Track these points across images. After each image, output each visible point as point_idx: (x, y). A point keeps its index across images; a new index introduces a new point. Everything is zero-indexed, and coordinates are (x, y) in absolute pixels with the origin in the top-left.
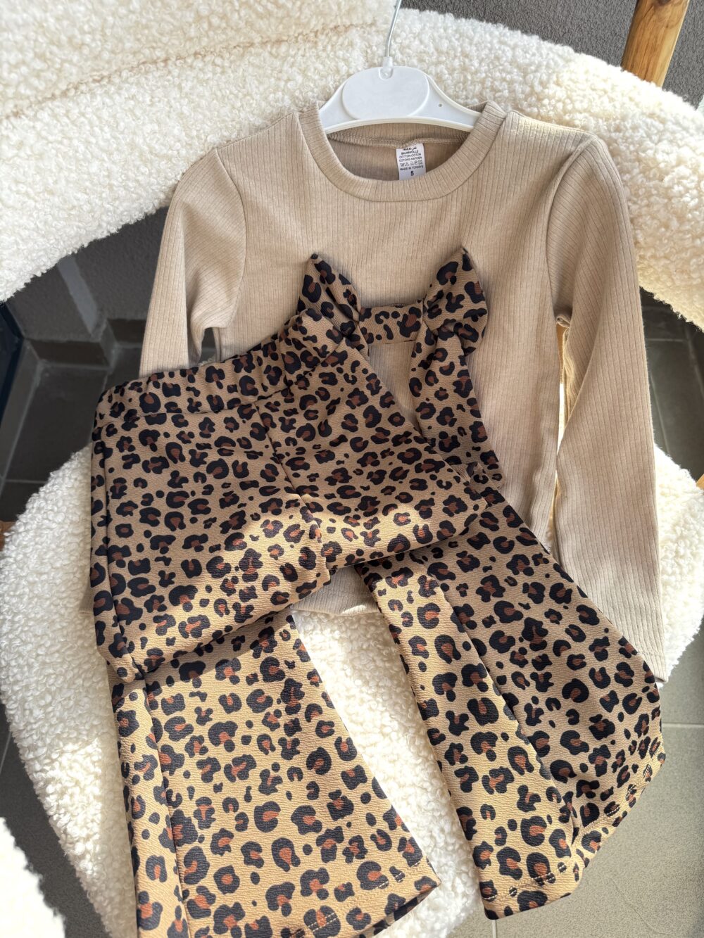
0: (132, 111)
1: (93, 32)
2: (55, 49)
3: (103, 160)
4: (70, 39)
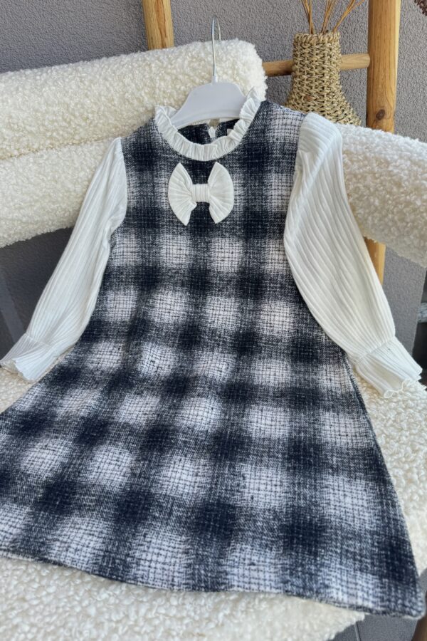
1: (93, 112)
2: (72, 118)
4: (81, 115)
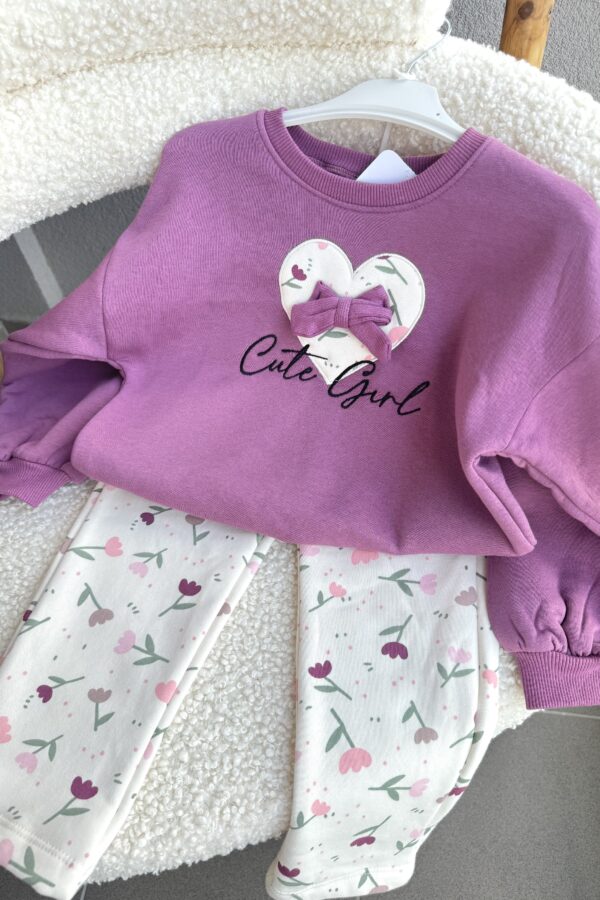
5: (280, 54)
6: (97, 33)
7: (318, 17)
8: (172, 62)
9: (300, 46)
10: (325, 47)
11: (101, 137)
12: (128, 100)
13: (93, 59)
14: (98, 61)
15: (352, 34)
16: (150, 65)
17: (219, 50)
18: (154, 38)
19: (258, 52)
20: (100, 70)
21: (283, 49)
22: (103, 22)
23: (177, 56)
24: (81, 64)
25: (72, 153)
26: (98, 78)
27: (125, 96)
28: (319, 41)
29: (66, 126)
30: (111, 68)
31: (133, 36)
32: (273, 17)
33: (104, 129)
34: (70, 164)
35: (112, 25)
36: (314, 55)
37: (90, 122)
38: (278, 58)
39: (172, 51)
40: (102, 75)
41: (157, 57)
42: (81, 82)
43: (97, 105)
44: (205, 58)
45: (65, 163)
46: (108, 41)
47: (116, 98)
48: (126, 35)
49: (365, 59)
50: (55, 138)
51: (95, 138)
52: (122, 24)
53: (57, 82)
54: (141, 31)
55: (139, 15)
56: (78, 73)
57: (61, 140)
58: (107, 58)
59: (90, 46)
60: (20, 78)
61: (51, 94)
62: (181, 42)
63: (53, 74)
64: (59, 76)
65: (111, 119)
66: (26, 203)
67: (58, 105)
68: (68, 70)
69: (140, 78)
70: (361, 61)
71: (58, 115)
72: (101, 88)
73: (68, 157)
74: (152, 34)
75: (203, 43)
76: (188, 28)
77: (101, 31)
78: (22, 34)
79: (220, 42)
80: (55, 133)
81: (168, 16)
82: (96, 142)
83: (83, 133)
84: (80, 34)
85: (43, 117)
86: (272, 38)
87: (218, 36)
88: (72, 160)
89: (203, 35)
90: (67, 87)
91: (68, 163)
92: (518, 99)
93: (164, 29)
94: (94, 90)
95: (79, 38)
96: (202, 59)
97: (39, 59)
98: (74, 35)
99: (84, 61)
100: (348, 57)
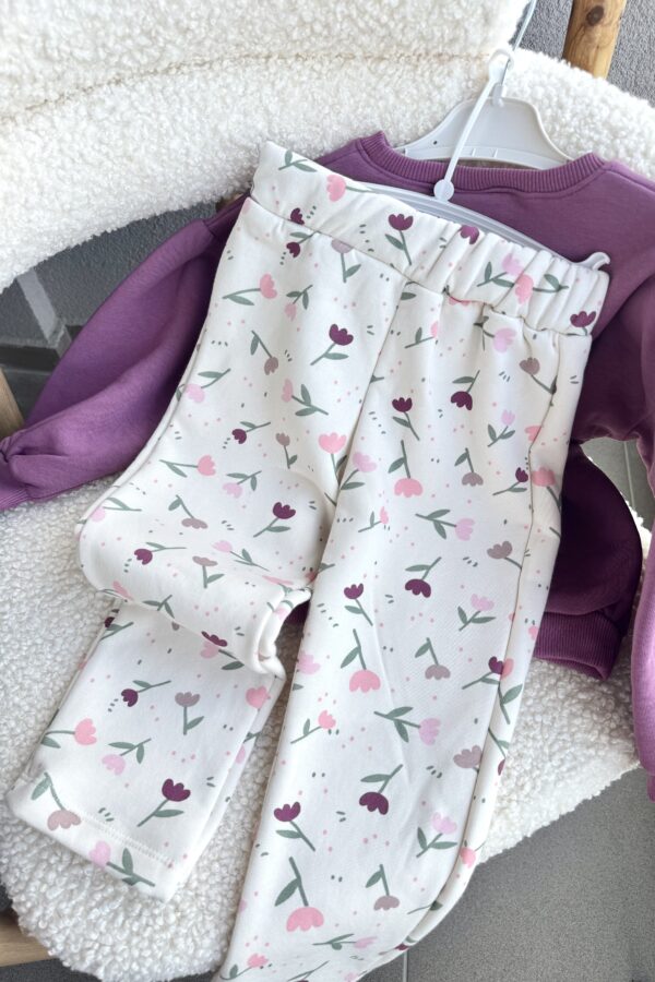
0: (223, 99)
3: (184, 139)
5: (332, 66)
6: (129, 42)
7: (379, 29)
8: (211, 75)
9: (354, 57)
10: (381, 59)
11: (130, 159)
12: (162, 118)
13: (122, 71)
14: (128, 73)
15: (414, 46)
16: (187, 77)
17: (263, 60)
18: (191, 48)
19: (307, 63)
20: (130, 83)
21: (336, 60)
22: (138, 31)
23: (216, 67)
24: (110, 77)
25: (99, 178)
26: (128, 93)
27: (159, 113)
28: (376, 54)
29: (93, 147)
30: (142, 81)
31: (169, 47)
32: (327, 26)
33: (135, 150)
34: (97, 190)
35: (147, 34)
36: (369, 69)
37: (121, 143)
38: (329, 70)
39: (211, 63)
40: (133, 89)
41: (195, 69)
42: (109, 97)
43: (127, 124)
44: (248, 69)
45: (92, 189)
46: (141, 51)
47: (149, 115)
48: (161, 45)
49: (427, 74)
50: (81, 161)
51: (125, 161)
52: (157, 32)
53: (82, 97)
54: (179, 40)
55: (177, 23)
56: (105, 87)
57: (87, 163)
58: (139, 69)
59: (121, 57)
60: (42, 94)
61: (76, 112)
62: (222, 53)
63: (77, 88)
64: (84, 90)
65: (142, 138)
66: (48, 234)
67: (84, 124)
68: (95, 84)
69: (177, 93)
70: (422, 75)
71: (84, 135)
72: (132, 104)
73: (94, 183)
74: (190, 44)
75: (246, 53)
76: (231, 37)
77: (133, 40)
78: (47, 45)
79: (265, 53)
80: (82, 155)
81: (209, 24)
82: (126, 165)
83: (112, 155)
84: (110, 44)
85: (68, 137)
86: (324, 49)
87: (264, 46)
88: (100, 186)
89: (247, 45)
90: (93, 103)
91: (96, 190)
92: (599, 124)
93: (204, 38)
94: (124, 106)
95: (109, 48)
96: (244, 71)
97: (63, 73)
98: (104, 46)
99: (113, 73)
100: (408, 71)
